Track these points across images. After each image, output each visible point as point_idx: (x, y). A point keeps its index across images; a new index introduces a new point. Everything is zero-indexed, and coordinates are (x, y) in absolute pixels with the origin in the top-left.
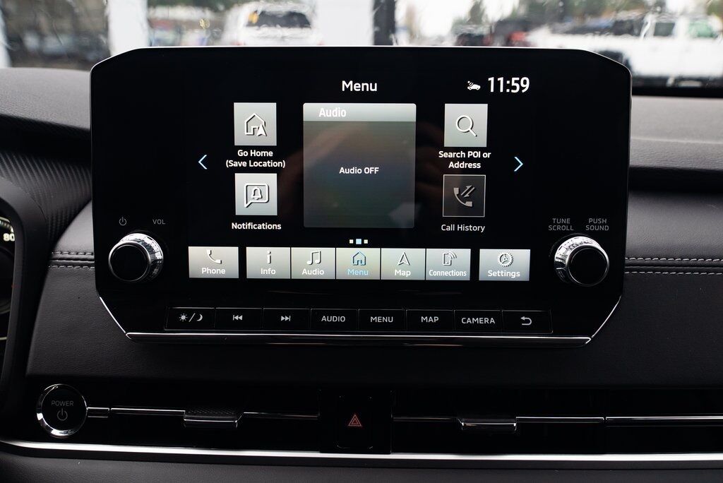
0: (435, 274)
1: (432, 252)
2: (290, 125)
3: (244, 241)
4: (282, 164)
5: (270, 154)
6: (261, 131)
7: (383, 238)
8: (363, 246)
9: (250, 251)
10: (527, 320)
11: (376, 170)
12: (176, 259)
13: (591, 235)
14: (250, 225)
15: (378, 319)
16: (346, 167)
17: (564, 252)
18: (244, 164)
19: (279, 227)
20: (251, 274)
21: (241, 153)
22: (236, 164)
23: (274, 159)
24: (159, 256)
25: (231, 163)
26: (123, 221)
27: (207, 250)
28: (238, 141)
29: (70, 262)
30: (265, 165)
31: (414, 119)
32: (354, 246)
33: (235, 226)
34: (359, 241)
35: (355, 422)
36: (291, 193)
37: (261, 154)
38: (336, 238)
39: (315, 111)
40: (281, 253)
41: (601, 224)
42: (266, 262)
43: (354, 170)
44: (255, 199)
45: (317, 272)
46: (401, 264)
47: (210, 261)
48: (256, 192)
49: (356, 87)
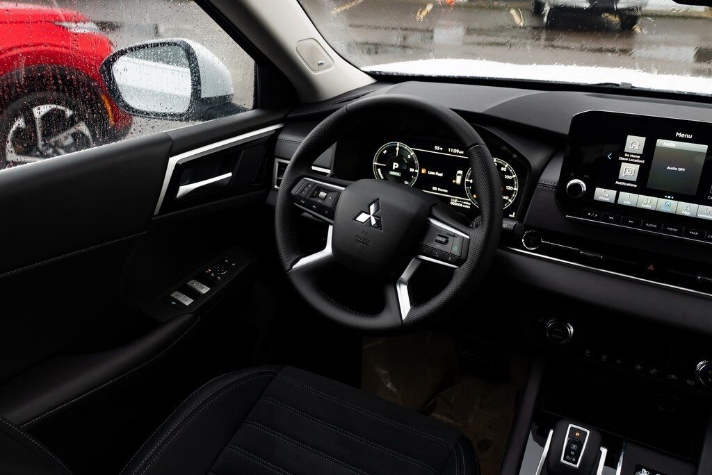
0: (701, 216)
1: (702, 207)
2: (650, 148)
3: (619, 189)
4: (643, 162)
5: (639, 157)
6: (637, 148)
7: (679, 197)
8: (671, 199)
9: (621, 193)
11: (684, 170)
12: (591, 191)
14: (623, 183)
15: (671, 229)
16: (670, 167)
18: (627, 159)
19: (636, 186)
20: (619, 202)
21: (626, 155)
22: (623, 159)
23: (640, 159)
24: (585, 189)
25: (621, 158)
26: (572, 174)
27: (604, 190)
28: (625, 151)
29: (544, 185)
30: (636, 161)
31: (706, 152)
32: (667, 198)
33: (617, 183)
34: (669, 197)
35: (651, 267)
36: (644, 172)
37: (635, 156)
38: (660, 194)
39: (662, 143)
40: (634, 196)
42: (627, 199)
43: (674, 169)
44: (628, 173)
45: (648, 207)
46: (686, 209)
47: (604, 195)
48: (629, 171)
49: (682, 135)
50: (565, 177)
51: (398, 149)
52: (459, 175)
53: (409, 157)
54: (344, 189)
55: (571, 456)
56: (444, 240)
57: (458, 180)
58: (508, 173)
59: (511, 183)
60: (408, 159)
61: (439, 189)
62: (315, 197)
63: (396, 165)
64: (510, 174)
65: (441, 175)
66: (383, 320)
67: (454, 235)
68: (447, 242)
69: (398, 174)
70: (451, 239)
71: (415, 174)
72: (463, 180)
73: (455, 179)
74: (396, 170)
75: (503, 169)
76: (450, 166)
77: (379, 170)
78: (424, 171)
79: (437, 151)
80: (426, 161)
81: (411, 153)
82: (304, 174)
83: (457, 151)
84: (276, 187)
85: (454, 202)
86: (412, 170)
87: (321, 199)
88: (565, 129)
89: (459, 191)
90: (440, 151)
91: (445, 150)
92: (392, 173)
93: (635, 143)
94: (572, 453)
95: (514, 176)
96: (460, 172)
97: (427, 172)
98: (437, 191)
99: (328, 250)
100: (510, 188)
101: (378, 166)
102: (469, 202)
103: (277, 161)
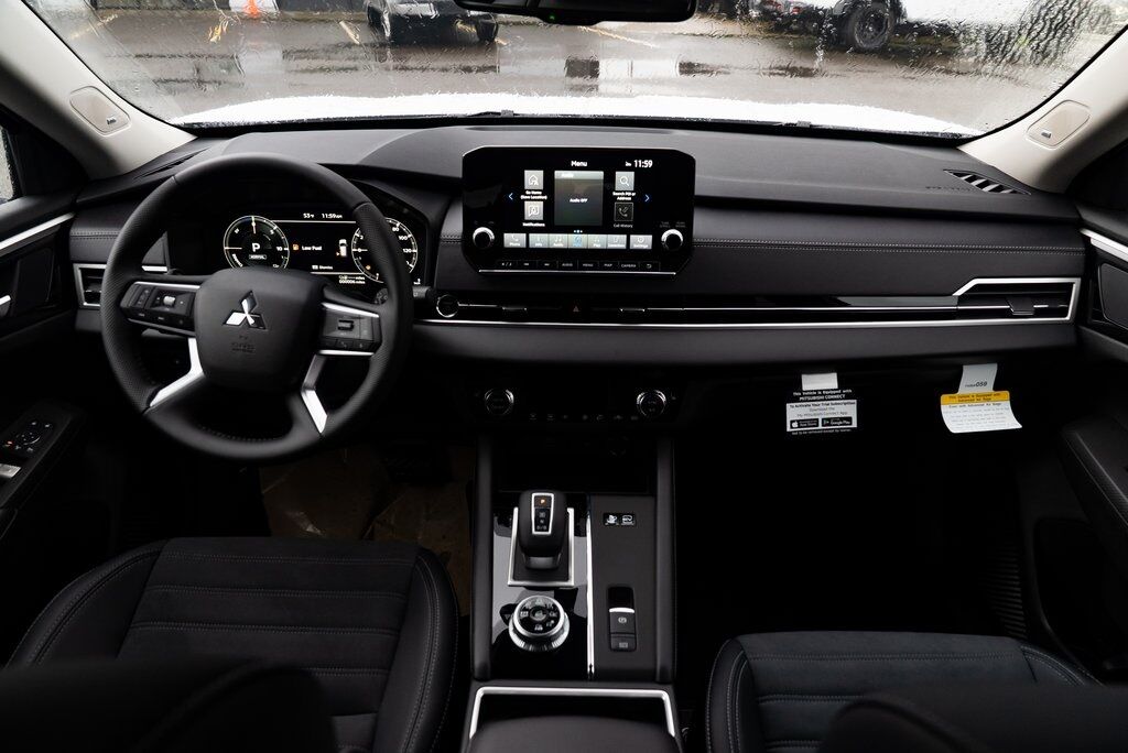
0: (611, 246)
1: (610, 236)
2: (549, 182)
3: (529, 231)
4: (545, 197)
5: (541, 193)
6: (536, 183)
7: (588, 230)
8: (580, 233)
9: (531, 235)
10: (649, 266)
11: (586, 200)
12: (500, 238)
13: (677, 229)
14: (531, 224)
15: (586, 265)
16: (573, 199)
17: (665, 237)
18: (529, 197)
19: (544, 225)
20: (531, 246)
21: (528, 193)
22: (525, 197)
23: (543, 195)
24: (493, 237)
25: (523, 197)
26: (476, 223)
27: (512, 235)
28: (526, 187)
29: (448, 240)
30: (538, 197)
31: (602, 178)
32: (576, 233)
33: (524, 224)
34: (578, 231)
35: (576, 310)
36: (549, 207)
37: (536, 193)
38: (568, 230)
39: (561, 175)
40: (545, 236)
41: (682, 224)
42: (538, 240)
43: (577, 200)
44: (534, 213)
45: (560, 245)
46: (597, 241)
47: (513, 240)
48: (534, 210)
49: (578, 164)
50: (469, 227)
51: (254, 224)
52: (342, 245)
53: (272, 232)
54: (198, 287)
55: (542, 525)
56: (348, 325)
57: (343, 251)
58: (402, 233)
59: (407, 244)
60: (270, 236)
61: (321, 267)
62: (157, 305)
63: (256, 246)
64: (404, 234)
65: (320, 248)
66: (295, 440)
67: (359, 317)
68: (352, 327)
69: (262, 257)
70: (356, 322)
71: (285, 253)
72: (349, 250)
73: (339, 251)
74: (258, 252)
75: (394, 229)
76: (330, 236)
77: (234, 255)
78: (296, 248)
79: (307, 219)
80: (296, 234)
81: (274, 227)
82: (133, 277)
83: (334, 216)
84: (85, 304)
85: (344, 280)
86: (280, 249)
87: (168, 306)
88: (457, 172)
89: (346, 265)
90: (311, 219)
91: (318, 217)
92: (253, 257)
93: (534, 178)
94: (542, 521)
95: (410, 236)
96: (343, 241)
97: (300, 248)
98: (319, 270)
99: (196, 371)
100: (408, 251)
101: (231, 252)
102: (362, 276)
103: (77, 267)
